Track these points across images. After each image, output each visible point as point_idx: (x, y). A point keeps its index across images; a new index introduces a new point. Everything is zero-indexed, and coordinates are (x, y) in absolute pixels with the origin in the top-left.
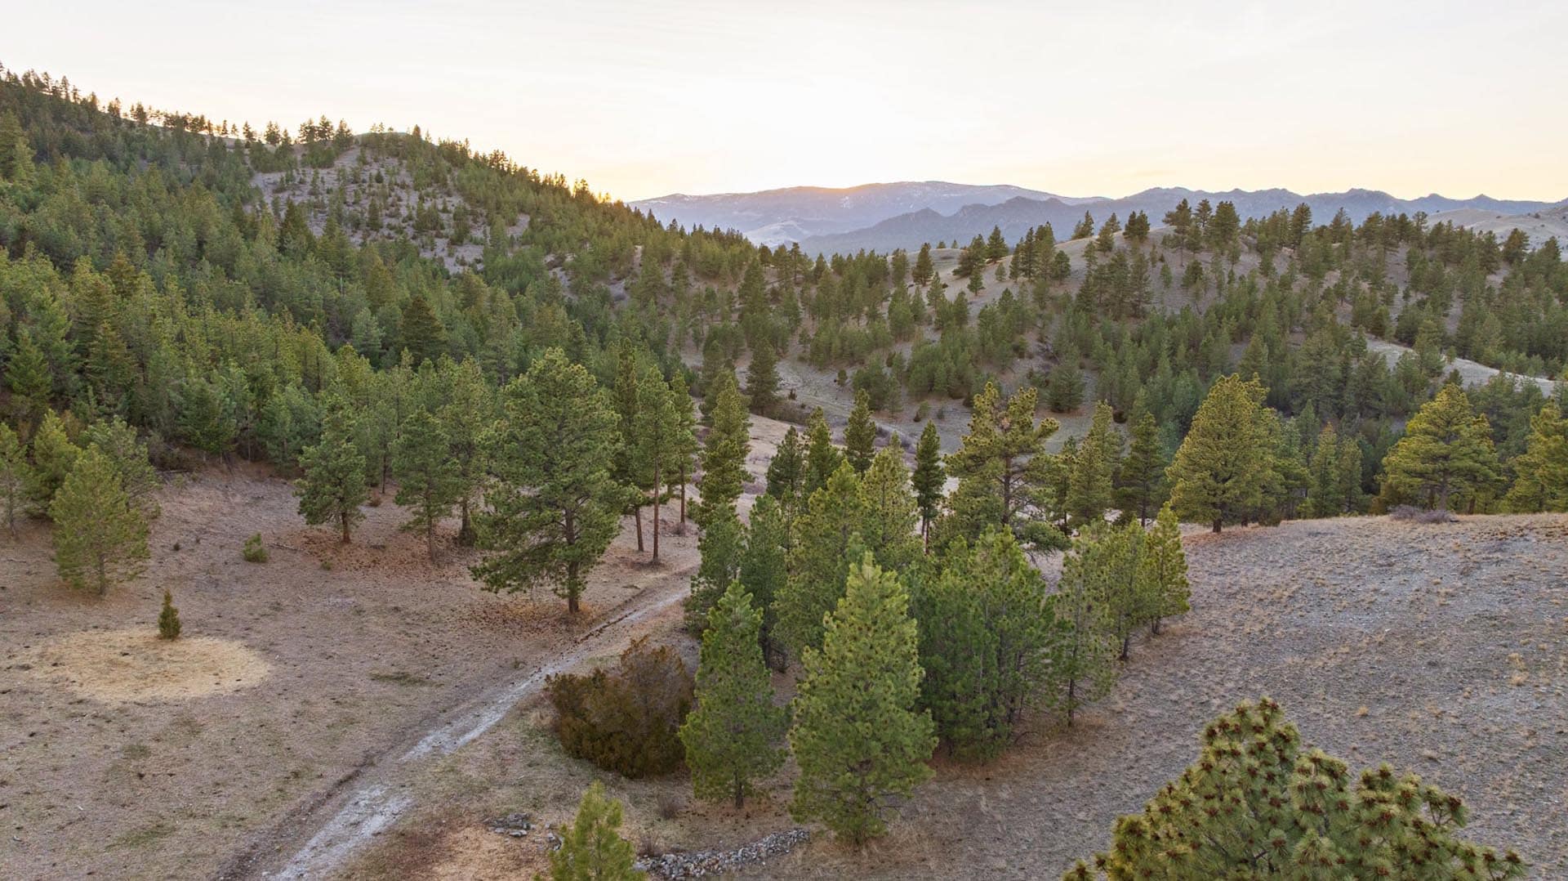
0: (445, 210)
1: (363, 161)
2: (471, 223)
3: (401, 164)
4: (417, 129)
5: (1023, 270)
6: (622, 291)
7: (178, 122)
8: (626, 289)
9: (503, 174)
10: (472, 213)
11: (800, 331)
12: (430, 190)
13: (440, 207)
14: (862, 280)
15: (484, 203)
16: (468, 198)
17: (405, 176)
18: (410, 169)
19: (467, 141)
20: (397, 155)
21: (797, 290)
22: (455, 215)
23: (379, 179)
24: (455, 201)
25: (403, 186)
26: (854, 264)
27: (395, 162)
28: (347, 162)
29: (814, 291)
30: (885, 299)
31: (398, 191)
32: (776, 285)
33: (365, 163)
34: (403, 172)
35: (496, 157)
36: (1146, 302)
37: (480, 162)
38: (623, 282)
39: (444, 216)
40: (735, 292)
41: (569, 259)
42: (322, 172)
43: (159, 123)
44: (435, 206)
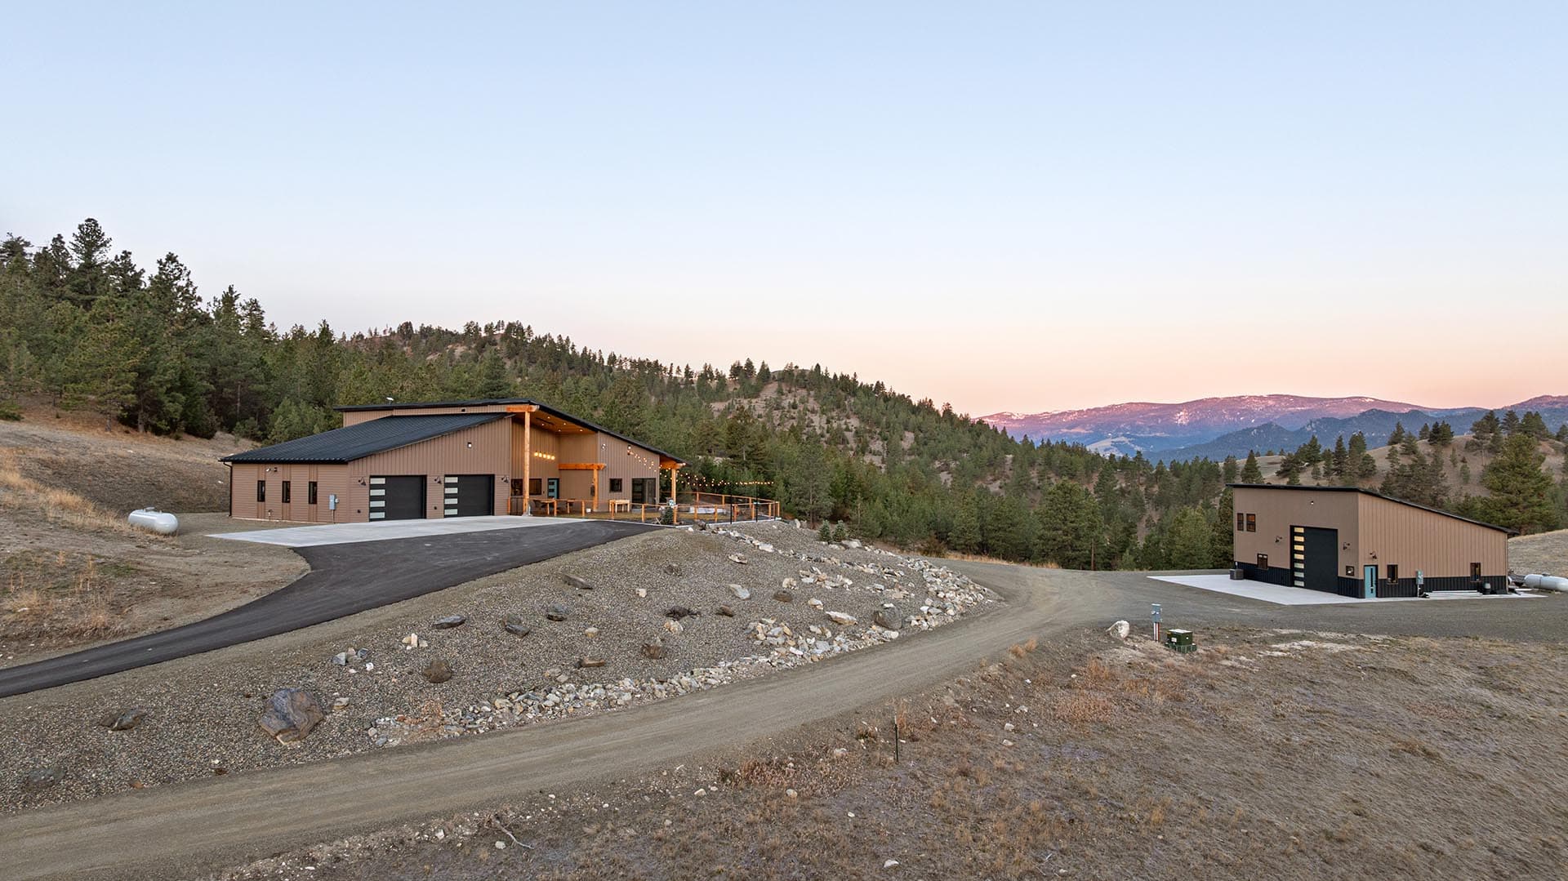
0: (847, 429)
1: (780, 392)
2: (868, 439)
3: (809, 394)
4: (818, 366)
5: (1335, 470)
6: (997, 489)
7: (640, 365)
8: (1000, 487)
9: (887, 398)
10: (870, 431)
11: (1145, 518)
12: (834, 414)
13: (844, 427)
14: (1197, 482)
15: (878, 424)
16: (862, 420)
17: (812, 404)
18: (816, 398)
19: (855, 375)
20: (805, 387)
21: (1142, 489)
22: (857, 432)
23: (794, 406)
24: (854, 422)
25: (813, 411)
26: (1190, 467)
27: (804, 392)
28: (770, 391)
29: (1156, 489)
30: (1217, 495)
31: (809, 415)
32: (1124, 485)
33: (783, 394)
34: (811, 400)
35: (880, 386)
36: (1444, 495)
37: (867, 390)
38: (998, 482)
39: (847, 433)
40: (1091, 490)
41: (953, 465)
42: (754, 401)
43: (627, 366)
44: (839, 425)
